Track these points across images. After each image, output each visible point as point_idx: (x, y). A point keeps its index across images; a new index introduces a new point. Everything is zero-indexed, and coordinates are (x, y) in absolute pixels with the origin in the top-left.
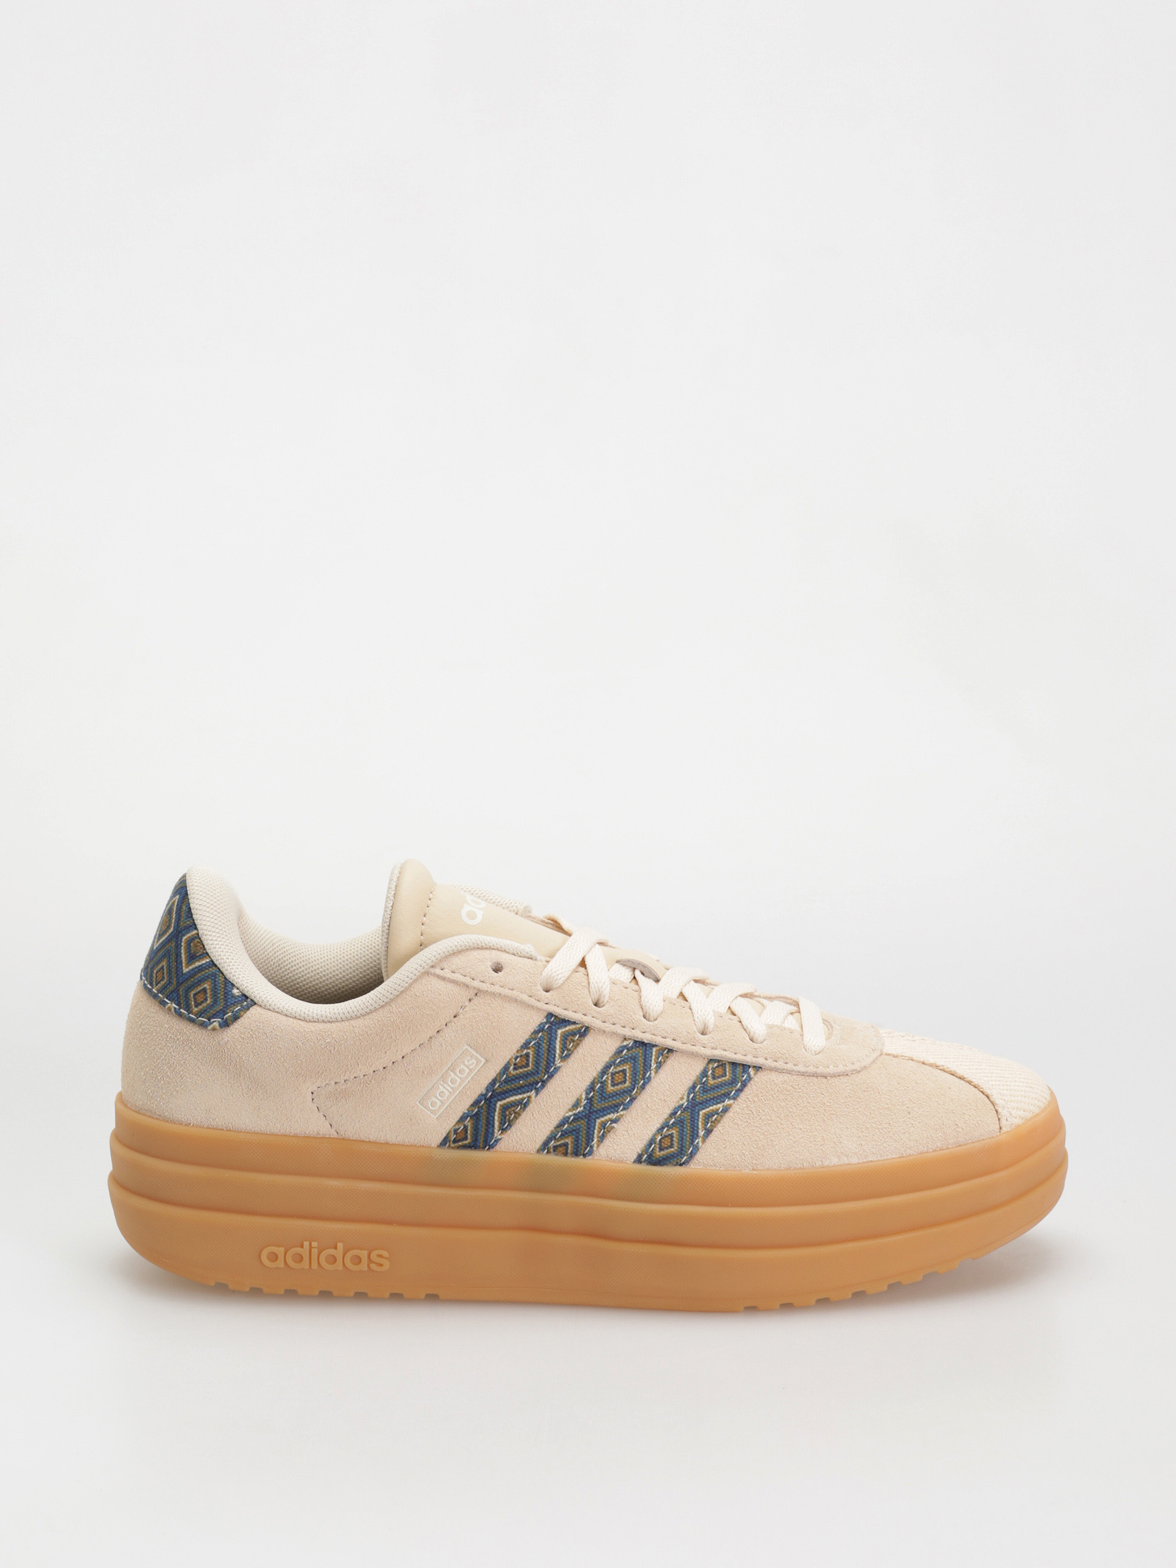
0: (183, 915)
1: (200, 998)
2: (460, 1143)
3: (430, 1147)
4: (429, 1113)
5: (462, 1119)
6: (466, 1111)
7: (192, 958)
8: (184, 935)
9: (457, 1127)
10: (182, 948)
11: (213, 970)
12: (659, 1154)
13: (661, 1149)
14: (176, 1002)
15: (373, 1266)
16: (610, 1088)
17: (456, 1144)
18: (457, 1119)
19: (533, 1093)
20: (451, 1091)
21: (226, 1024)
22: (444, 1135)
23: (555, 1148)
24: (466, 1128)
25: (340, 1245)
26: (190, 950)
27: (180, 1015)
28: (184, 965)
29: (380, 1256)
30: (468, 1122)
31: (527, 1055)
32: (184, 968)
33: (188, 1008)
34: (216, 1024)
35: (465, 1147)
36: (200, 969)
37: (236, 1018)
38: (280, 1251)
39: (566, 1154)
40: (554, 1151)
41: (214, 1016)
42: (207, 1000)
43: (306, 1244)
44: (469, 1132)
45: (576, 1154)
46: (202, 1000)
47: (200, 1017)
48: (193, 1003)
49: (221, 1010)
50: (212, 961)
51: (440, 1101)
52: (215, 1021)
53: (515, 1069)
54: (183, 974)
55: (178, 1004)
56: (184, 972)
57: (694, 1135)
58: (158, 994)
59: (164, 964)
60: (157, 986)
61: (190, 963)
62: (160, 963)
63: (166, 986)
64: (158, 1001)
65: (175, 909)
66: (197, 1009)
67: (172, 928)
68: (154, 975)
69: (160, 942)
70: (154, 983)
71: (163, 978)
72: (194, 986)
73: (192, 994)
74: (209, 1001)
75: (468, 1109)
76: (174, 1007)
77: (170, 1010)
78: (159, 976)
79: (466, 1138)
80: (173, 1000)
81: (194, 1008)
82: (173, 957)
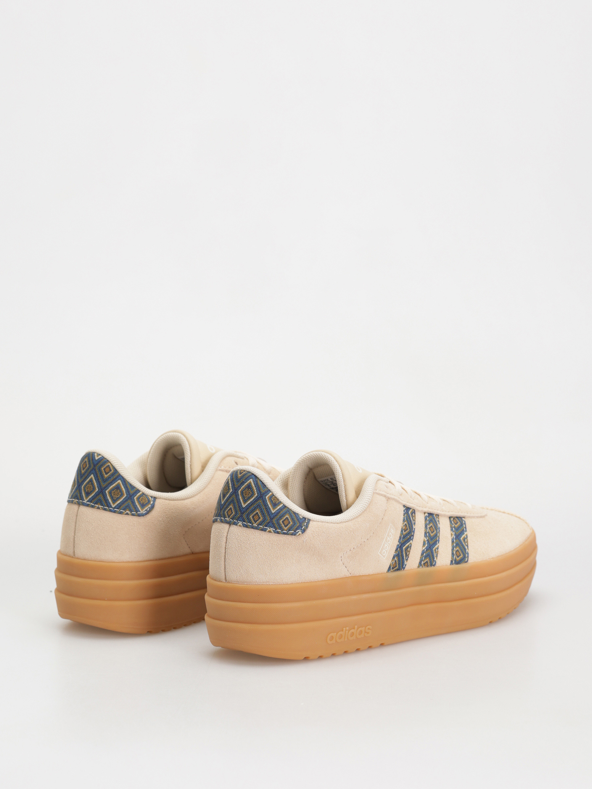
0: (261, 487)
1: (286, 523)
2: (395, 569)
3: (384, 573)
4: (383, 557)
5: (394, 558)
6: (395, 554)
7: (275, 505)
8: (266, 496)
9: (393, 562)
10: (268, 502)
11: (286, 509)
12: (458, 559)
13: (458, 557)
14: (273, 527)
15: (366, 634)
16: (432, 534)
17: (393, 570)
18: (391, 559)
19: (411, 541)
20: (389, 545)
21: (304, 531)
22: (389, 566)
23: (424, 564)
24: (396, 561)
25: (356, 627)
26: (272, 502)
27: (278, 533)
28: (271, 509)
29: (369, 629)
30: (396, 559)
31: (406, 524)
32: (272, 511)
33: (281, 528)
34: (300, 532)
35: (396, 570)
36: (281, 509)
37: (307, 527)
38: (334, 634)
39: (428, 566)
40: (424, 566)
41: (297, 529)
42: (290, 523)
43: (344, 629)
44: (397, 563)
45: (431, 565)
46: (288, 523)
47: (289, 531)
48: (283, 526)
49: (299, 526)
50: (284, 505)
51: (386, 551)
52: (299, 531)
53: (405, 531)
54: (272, 513)
55: (275, 527)
56: (273, 512)
57: (465, 549)
58: (258, 526)
59: (258, 511)
60: (257, 523)
61: (274, 508)
62: (254, 512)
63: (263, 521)
64: (260, 529)
65: (254, 485)
66: (286, 528)
67: (256, 494)
68: (251, 518)
69: (248, 502)
70: (253, 522)
71: (259, 518)
72: (281, 518)
73: (281, 522)
74: (291, 523)
75: (395, 553)
76: (273, 530)
77: (270, 532)
78: (256, 518)
79: (396, 566)
80: (270, 527)
81: (285, 528)
82: (263, 507)
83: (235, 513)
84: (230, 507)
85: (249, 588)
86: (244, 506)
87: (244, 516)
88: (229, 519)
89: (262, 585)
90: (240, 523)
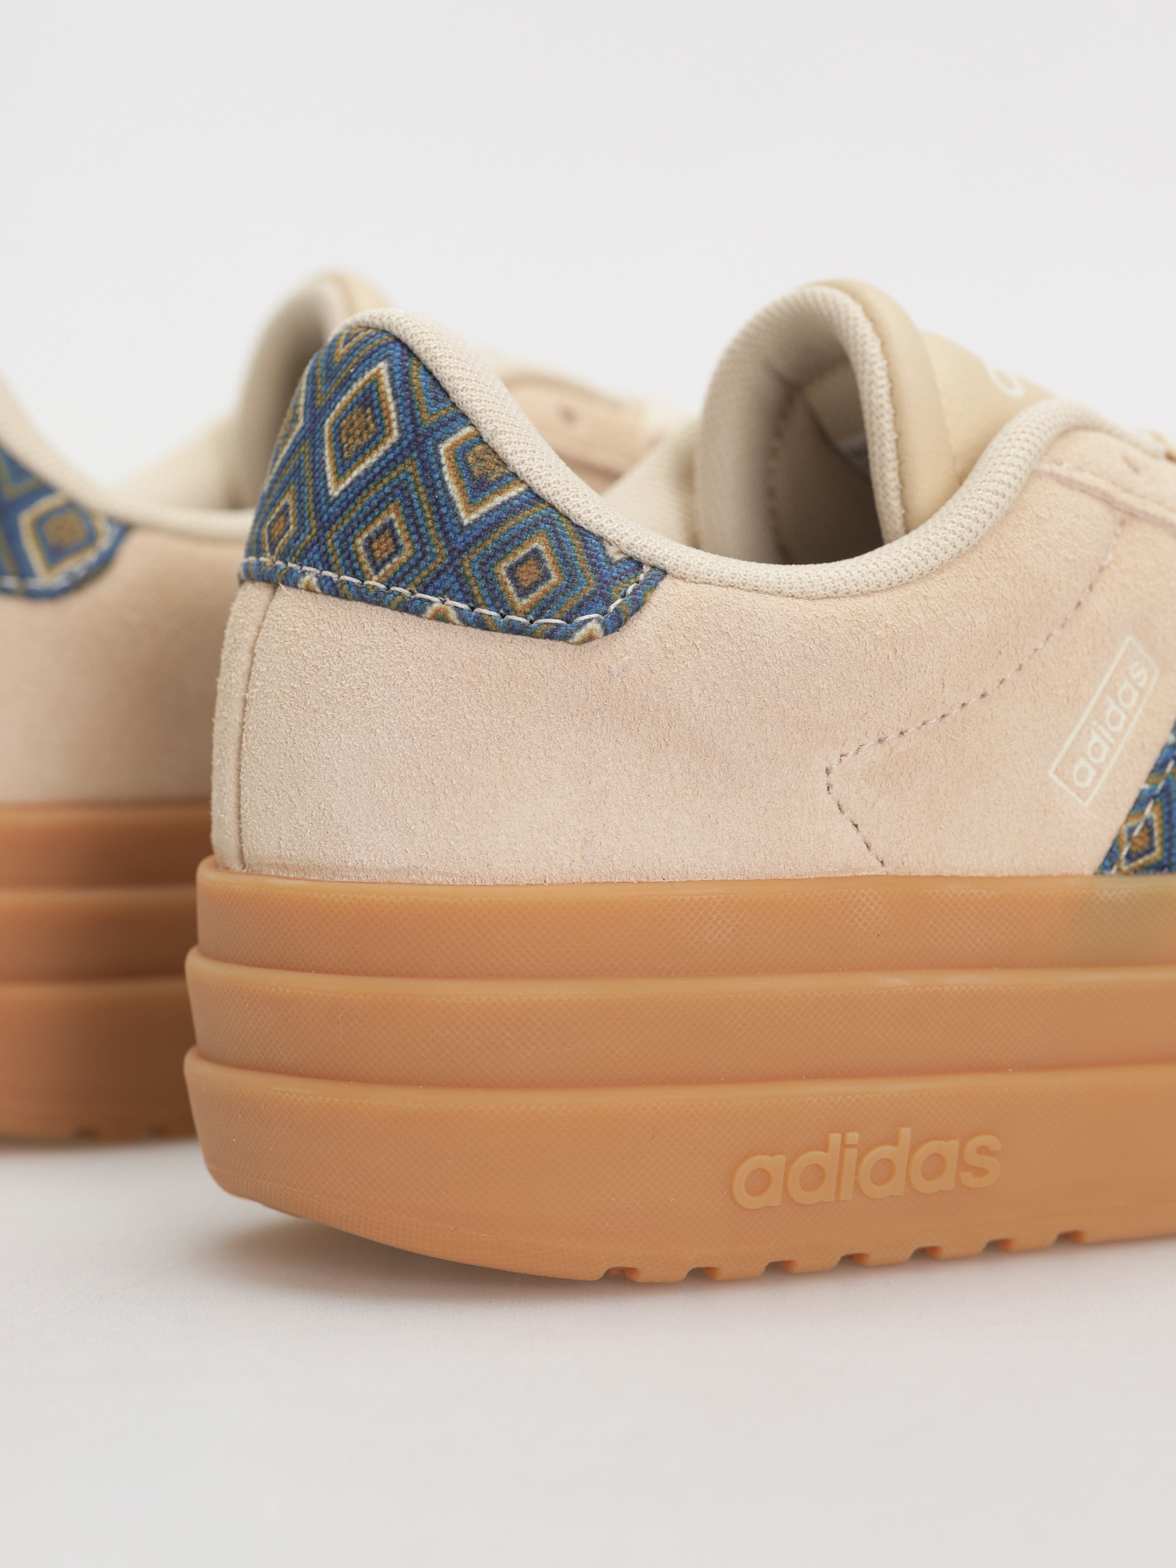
0: (423, 399)
1: (527, 575)
2: (1141, 861)
3: (1081, 876)
4: (1074, 795)
5: (1140, 804)
6: (1147, 787)
7: (479, 488)
8: (441, 440)
9: (1130, 824)
10: (445, 469)
11: (540, 510)
14: (460, 596)
15: (967, 1177)
17: (1133, 865)
18: (1127, 808)
20: (1112, 741)
21: (615, 624)
22: (1108, 845)
24: (1148, 825)
25: (906, 1133)
26: (470, 472)
27: (481, 624)
28: (460, 506)
29: (984, 1150)
30: (1151, 812)
32: (463, 514)
33: (498, 601)
34: (594, 626)
35: (1146, 869)
36: (510, 509)
37: (637, 605)
38: (774, 1163)
41: (581, 609)
42: (549, 577)
43: (835, 1138)
44: (1156, 833)
46: (535, 578)
47: (538, 617)
48: (511, 589)
49: (594, 593)
50: (530, 489)
51: (1094, 766)
52: (590, 620)
54: (461, 526)
55: (468, 597)
56: (466, 522)
58: (388, 588)
59: (393, 516)
60: (382, 572)
61: (472, 502)
62: (375, 518)
63: (414, 564)
64: (394, 605)
65: (389, 391)
66: (525, 601)
67: (396, 433)
68: (361, 549)
69: (355, 474)
70: (367, 567)
71: (398, 549)
72: (502, 550)
73: (502, 569)
74: (554, 579)
75: (1147, 782)
76: (456, 608)
77: (441, 617)
78: (382, 547)
79: (1151, 849)
80: (445, 592)
81: (516, 599)
82: (421, 495)
83: (296, 528)
84: (283, 503)
85: (324, 896)
86: (336, 494)
87: (332, 540)
88: (274, 557)
89: (389, 883)
90: (311, 575)
